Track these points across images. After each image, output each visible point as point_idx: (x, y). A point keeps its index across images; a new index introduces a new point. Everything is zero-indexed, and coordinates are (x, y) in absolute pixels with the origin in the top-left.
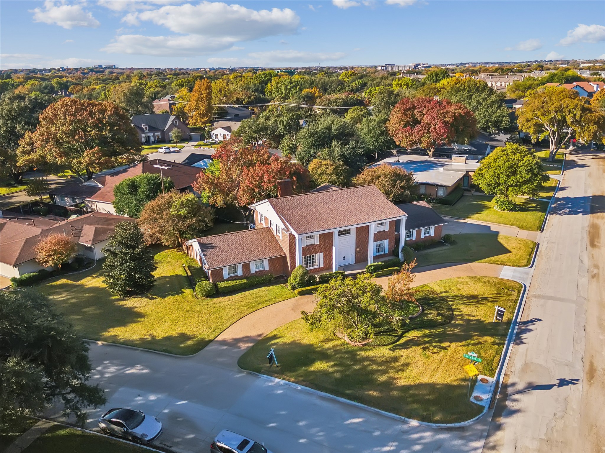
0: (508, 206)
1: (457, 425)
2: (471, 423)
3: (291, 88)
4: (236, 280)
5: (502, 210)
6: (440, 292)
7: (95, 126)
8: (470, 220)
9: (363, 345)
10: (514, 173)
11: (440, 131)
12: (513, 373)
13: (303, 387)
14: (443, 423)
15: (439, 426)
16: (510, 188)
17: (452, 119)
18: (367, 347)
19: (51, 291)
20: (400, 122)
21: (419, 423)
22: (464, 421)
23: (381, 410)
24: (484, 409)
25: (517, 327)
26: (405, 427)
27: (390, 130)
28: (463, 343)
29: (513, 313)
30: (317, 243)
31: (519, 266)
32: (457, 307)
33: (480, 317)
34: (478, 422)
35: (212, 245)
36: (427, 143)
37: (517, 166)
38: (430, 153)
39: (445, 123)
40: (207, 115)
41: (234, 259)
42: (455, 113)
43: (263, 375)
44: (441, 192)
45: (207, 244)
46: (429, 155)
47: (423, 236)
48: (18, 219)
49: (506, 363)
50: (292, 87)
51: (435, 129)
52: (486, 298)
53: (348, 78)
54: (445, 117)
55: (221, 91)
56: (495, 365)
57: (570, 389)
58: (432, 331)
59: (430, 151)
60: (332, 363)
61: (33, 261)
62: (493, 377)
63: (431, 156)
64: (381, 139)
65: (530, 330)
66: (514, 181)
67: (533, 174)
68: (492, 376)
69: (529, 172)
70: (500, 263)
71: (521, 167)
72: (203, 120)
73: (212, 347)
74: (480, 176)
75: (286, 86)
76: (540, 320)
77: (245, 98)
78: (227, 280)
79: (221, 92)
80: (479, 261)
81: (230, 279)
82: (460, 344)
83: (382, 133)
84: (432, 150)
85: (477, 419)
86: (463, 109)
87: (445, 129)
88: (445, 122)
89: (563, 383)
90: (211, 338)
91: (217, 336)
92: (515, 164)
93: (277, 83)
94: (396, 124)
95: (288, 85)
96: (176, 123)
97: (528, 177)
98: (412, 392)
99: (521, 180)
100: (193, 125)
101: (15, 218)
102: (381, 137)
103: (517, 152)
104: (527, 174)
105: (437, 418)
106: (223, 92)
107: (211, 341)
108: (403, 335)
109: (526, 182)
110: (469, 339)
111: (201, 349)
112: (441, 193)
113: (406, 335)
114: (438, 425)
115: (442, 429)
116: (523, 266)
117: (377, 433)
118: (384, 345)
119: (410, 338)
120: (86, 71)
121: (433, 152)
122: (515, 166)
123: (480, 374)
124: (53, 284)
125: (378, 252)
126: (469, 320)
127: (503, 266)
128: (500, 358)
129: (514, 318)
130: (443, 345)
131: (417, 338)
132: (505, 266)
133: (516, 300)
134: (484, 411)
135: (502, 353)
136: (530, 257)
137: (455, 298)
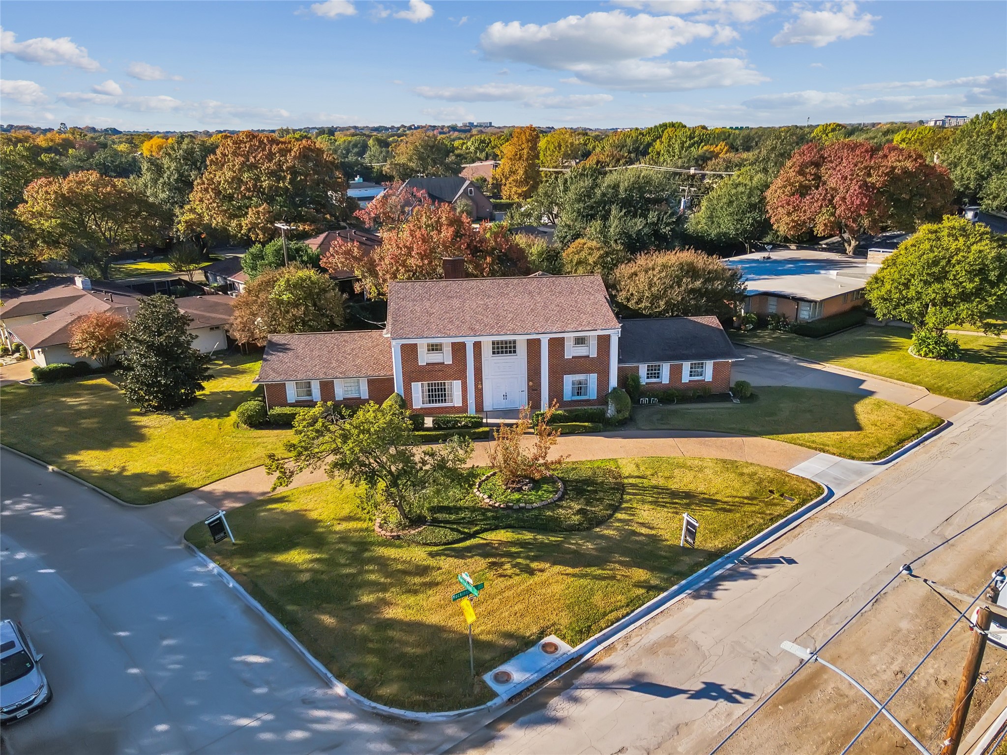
0: (935, 348)
1: (410, 715)
2: (441, 719)
3: (690, 147)
5: (921, 355)
6: (627, 475)
7: (272, 174)
8: (831, 367)
9: (393, 537)
10: (940, 278)
11: (852, 203)
12: (628, 648)
13: (237, 585)
14: (385, 705)
15: (374, 708)
16: (931, 309)
17: (882, 179)
18: (397, 542)
19: (72, 392)
20: (785, 187)
21: (347, 694)
22: (428, 711)
23: (309, 652)
24: (491, 699)
25: (729, 566)
26: (320, 692)
27: (768, 202)
28: (577, 570)
29: (746, 538)
30: (449, 361)
31: (853, 458)
32: (635, 505)
33: (661, 532)
34: (457, 720)
35: (288, 347)
36: (825, 224)
37: (949, 261)
38: (849, 249)
39: (867, 186)
40: (528, 183)
41: (306, 372)
42: (893, 168)
43: (202, 555)
44: (805, 312)
45: (280, 345)
46: (847, 252)
47: (686, 378)
48: (106, 292)
49: (632, 627)
50: (693, 144)
51: (844, 199)
52: (713, 502)
53: (827, 135)
54: (869, 175)
55: (560, 146)
56: (602, 624)
57: (710, 711)
58: (538, 537)
59: (850, 245)
60: (317, 556)
61: (65, 346)
62: (574, 647)
63: (851, 254)
64: (749, 218)
65: (753, 577)
66: (937, 293)
67: (985, 279)
69: (975, 276)
70: (814, 445)
71: (958, 264)
72: (520, 191)
73: (188, 499)
74: (877, 283)
75: (683, 143)
76: (791, 561)
77: (610, 161)
78: (292, 406)
79: (560, 149)
80: (771, 437)
81: (298, 404)
82: (570, 570)
83: (752, 207)
84: (853, 243)
85: (460, 715)
86: (915, 160)
87: (864, 199)
88: (865, 185)
89: (712, 691)
90: (195, 486)
91: (207, 485)
92: (944, 258)
93: (670, 138)
94: (778, 191)
95: (686, 141)
96: (471, 193)
97: (970, 286)
98: (391, 633)
99: (954, 291)
100: (507, 199)
101: (102, 291)
102: (748, 215)
103: (961, 235)
104: (971, 281)
105: (386, 691)
106: (563, 149)
107: (192, 490)
108: (479, 533)
109: (965, 297)
110: (594, 566)
111: (165, 499)
112: (805, 314)
113: (484, 535)
114: (374, 704)
115: (377, 715)
116: (863, 459)
117: (261, 691)
118: (428, 544)
119: (485, 542)
120: (446, 130)
121: (856, 247)
122: (943, 263)
123: (555, 634)
124: (85, 382)
125: (576, 394)
126: (634, 533)
127: (818, 452)
128: (628, 614)
129: (738, 548)
130: (534, 565)
131: (499, 544)
132: (822, 453)
133: (780, 516)
134: (489, 704)
135: (640, 606)
136: (898, 444)
137: (645, 491)
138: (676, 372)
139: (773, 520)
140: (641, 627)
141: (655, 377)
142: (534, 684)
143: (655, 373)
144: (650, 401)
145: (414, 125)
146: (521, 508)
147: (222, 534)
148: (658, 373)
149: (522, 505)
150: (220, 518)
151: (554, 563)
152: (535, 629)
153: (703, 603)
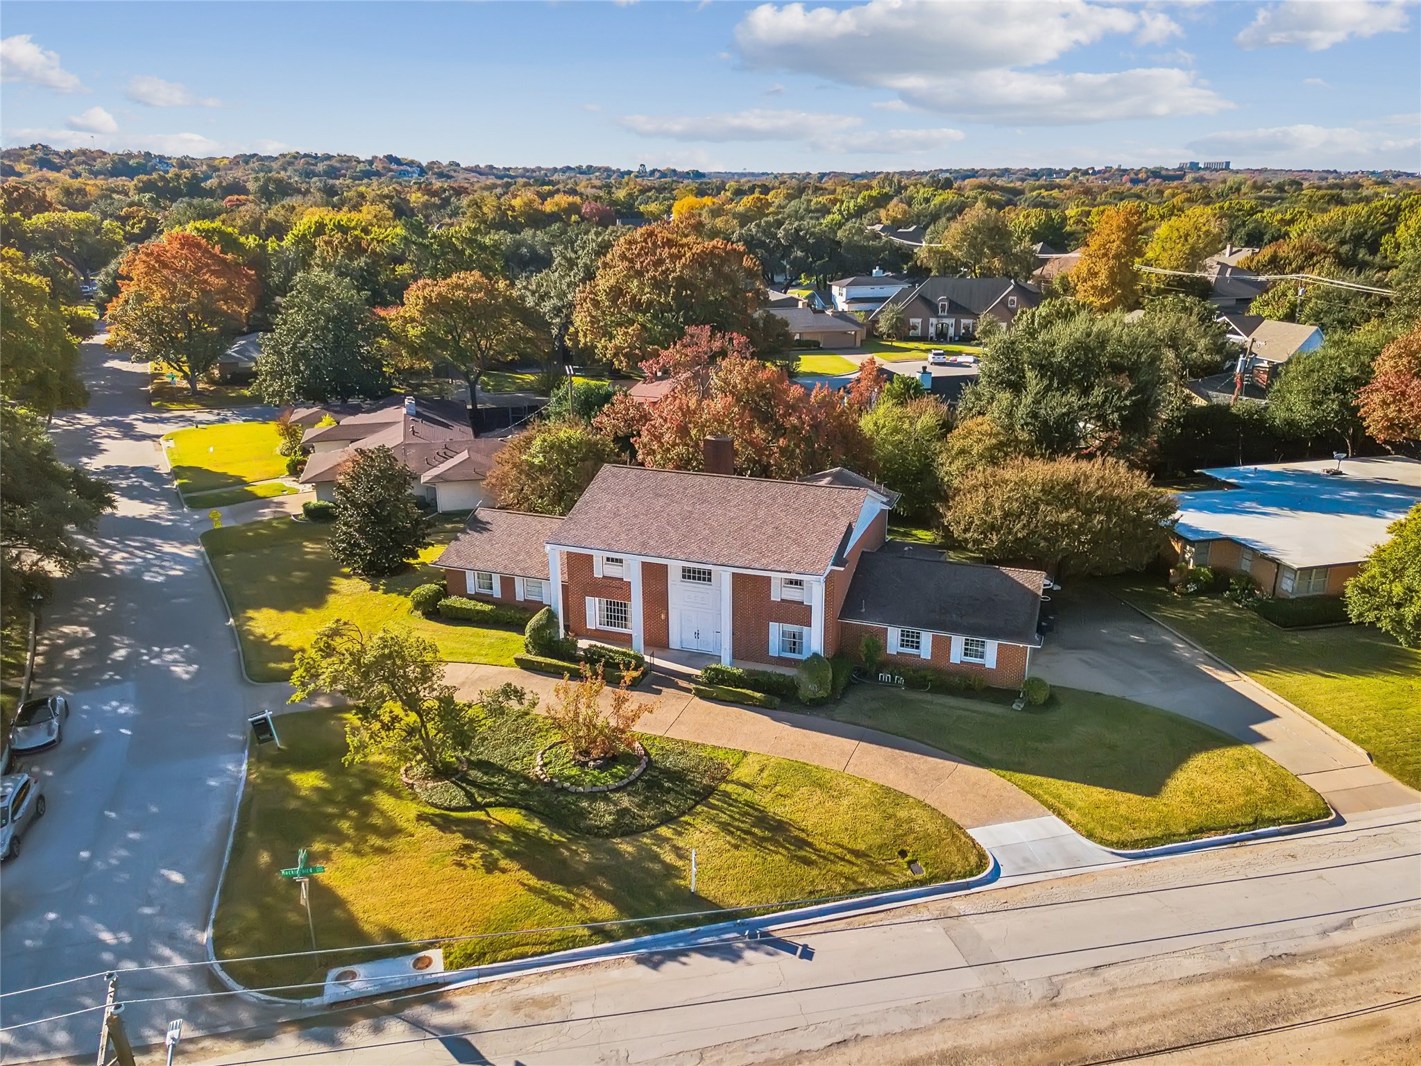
4: (484, 602)
6: (735, 778)
8: (1247, 682)
13: (240, 795)
18: (405, 792)
21: (206, 942)
24: (312, 996)
25: (731, 935)
26: (190, 932)
28: (540, 884)
30: (628, 578)
31: (1090, 836)
32: (697, 822)
35: (488, 526)
41: (488, 561)
44: (1289, 582)
45: (483, 523)
47: (957, 657)
52: (803, 845)
58: (544, 830)
62: (447, 971)
65: (736, 959)
68: (450, 966)
70: (1053, 801)
78: (470, 597)
80: (1004, 772)
81: (477, 597)
82: (534, 881)
85: (270, 1002)
96: (1012, 303)
108: (491, 807)
110: (564, 884)
113: (493, 810)
116: (1102, 842)
119: (486, 819)
120: (1142, 176)
123: (444, 949)
125: (788, 649)
126: (656, 858)
127: (1050, 812)
128: (542, 953)
129: (766, 917)
130: (503, 863)
131: (496, 825)
132: (1054, 817)
133: (873, 890)
134: (304, 1001)
135: (565, 950)
136: (1190, 833)
137: (731, 805)
138: (941, 647)
139: (854, 893)
140: (541, 975)
141: (912, 647)
142: (366, 997)
143: (912, 642)
144: (893, 678)
145: (1093, 168)
146: (563, 789)
147: (268, 736)
148: (918, 642)
149: (567, 784)
150: (265, 719)
151: (524, 868)
152: (427, 937)
153: (643, 970)
